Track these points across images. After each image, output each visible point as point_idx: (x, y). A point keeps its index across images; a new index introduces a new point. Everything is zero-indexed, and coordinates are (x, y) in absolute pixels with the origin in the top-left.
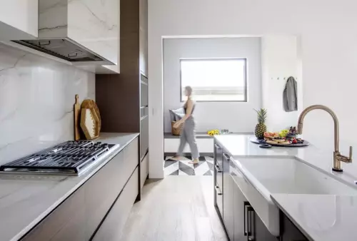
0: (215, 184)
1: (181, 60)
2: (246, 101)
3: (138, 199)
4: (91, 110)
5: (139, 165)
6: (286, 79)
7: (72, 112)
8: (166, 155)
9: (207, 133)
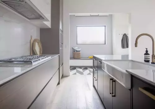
0: (93, 76)
1: (77, 26)
2: (105, 44)
3: (59, 84)
4: (38, 43)
5: (59, 69)
6: (123, 35)
7: (30, 43)
8: (71, 67)
9: (88, 58)
